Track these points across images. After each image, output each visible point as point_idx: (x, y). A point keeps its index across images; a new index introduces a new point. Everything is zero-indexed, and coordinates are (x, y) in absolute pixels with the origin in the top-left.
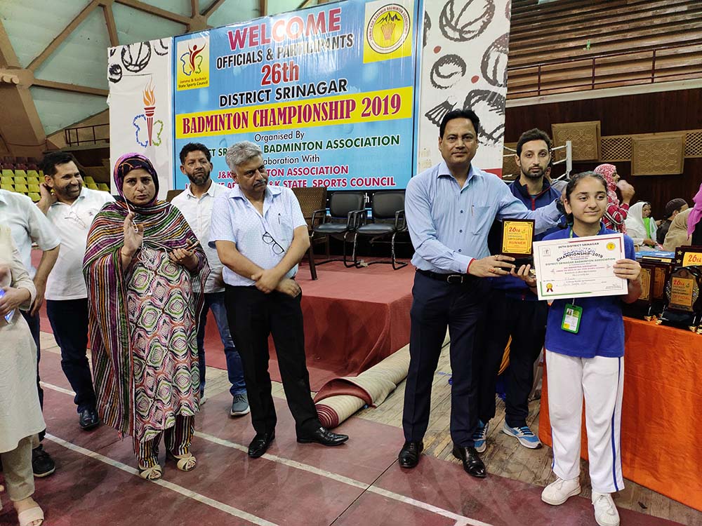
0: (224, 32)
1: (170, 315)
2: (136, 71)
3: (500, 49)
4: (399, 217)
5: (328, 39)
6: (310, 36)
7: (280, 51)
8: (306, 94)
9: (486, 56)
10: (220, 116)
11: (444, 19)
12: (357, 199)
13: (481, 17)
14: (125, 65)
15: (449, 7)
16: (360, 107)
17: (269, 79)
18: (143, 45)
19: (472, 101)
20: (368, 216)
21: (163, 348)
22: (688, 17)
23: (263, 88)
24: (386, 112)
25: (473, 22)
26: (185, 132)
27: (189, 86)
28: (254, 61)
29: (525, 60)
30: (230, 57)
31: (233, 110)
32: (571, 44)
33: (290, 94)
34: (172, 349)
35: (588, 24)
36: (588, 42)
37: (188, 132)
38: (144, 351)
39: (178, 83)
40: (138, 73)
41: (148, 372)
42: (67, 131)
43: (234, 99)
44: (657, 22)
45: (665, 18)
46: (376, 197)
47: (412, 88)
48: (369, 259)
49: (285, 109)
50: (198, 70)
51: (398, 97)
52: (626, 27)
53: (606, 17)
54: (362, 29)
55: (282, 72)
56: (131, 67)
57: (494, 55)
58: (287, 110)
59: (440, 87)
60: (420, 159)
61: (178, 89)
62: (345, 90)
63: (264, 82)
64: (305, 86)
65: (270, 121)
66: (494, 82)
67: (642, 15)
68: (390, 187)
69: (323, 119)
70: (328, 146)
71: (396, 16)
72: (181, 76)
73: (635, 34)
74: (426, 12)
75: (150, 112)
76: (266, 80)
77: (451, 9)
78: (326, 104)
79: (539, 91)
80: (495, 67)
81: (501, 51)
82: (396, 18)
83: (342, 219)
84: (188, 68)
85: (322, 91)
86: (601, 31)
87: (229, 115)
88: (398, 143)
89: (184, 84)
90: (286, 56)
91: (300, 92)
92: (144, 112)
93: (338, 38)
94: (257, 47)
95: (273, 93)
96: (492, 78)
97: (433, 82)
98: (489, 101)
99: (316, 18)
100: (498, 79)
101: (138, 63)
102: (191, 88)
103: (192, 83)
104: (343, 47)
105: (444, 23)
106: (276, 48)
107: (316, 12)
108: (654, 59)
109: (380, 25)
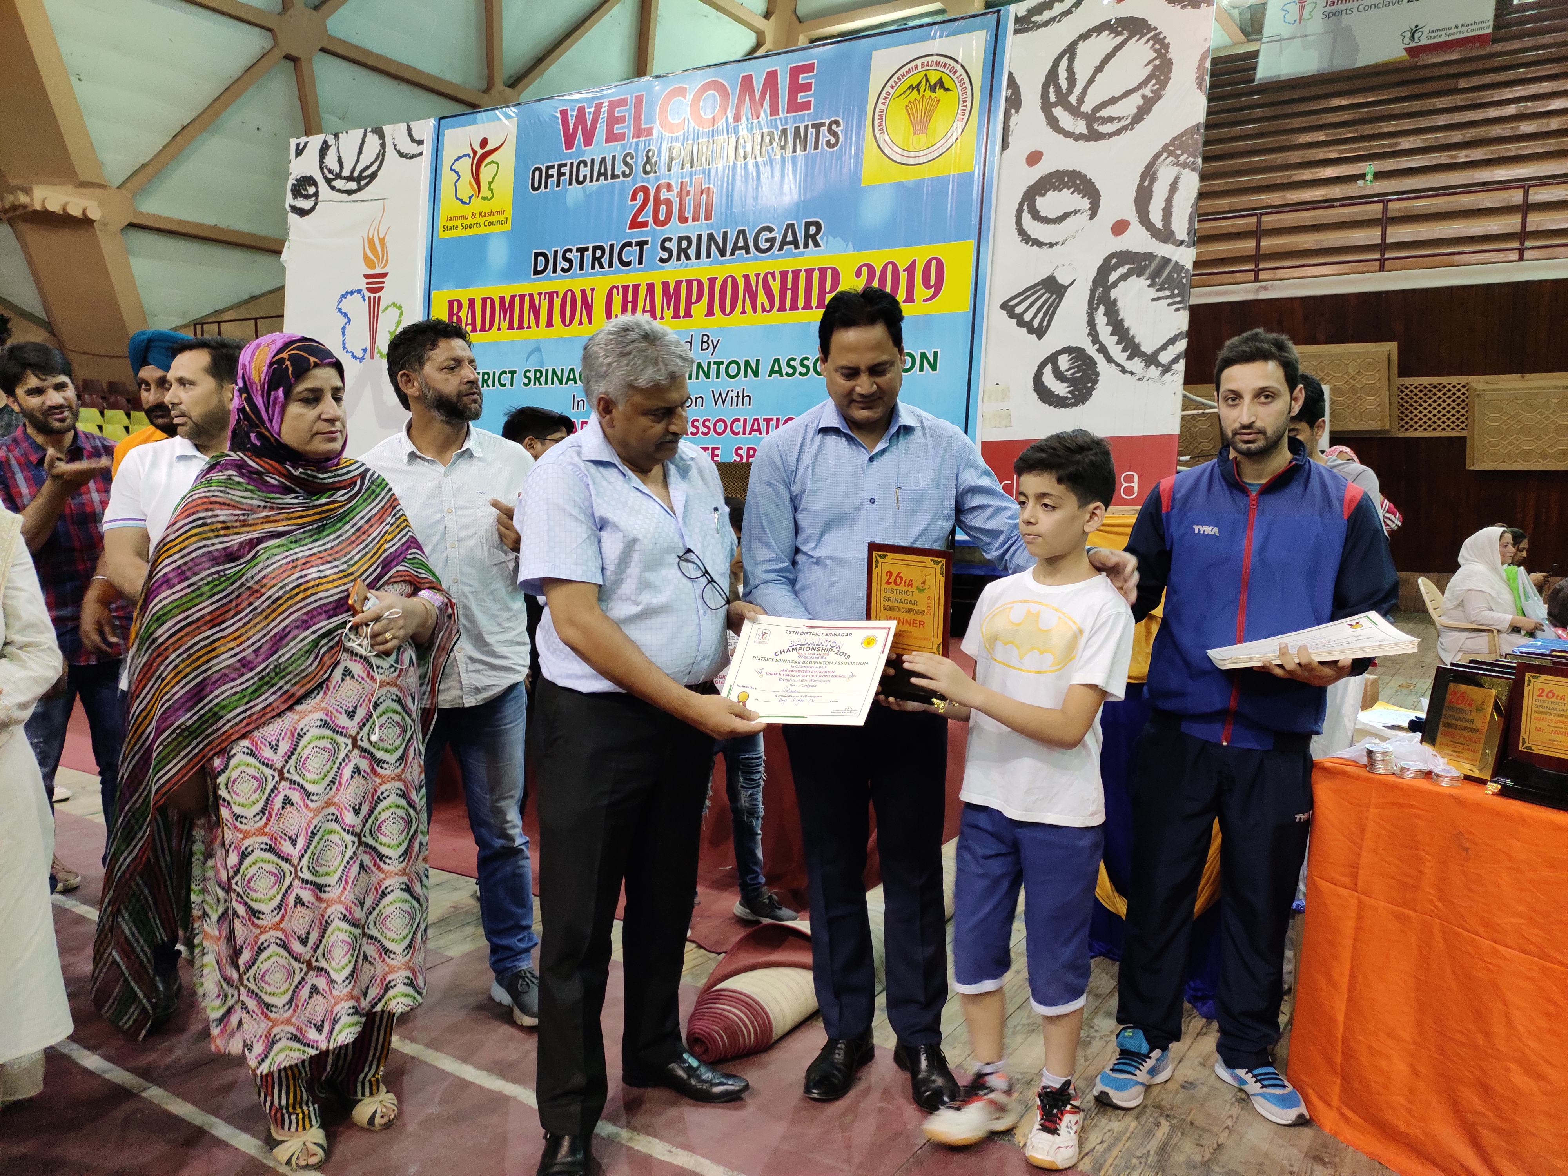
0: (550, 109)
1: (369, 752)
2: (350, 192)
3: (1182, 159)
5: (784, 131)
6: (743, 123)
7: (675, 154)
8: (728, 252)
9: (1149, 174)
10: (531, 296)
11: (1052, 90)
13: (1139, 87)
14: (326, 178)
15: (1064, 63)
17: (647, 216)
18: (369, 135)
19: (1113, 277)
21: (347, 837)
23: (632, 235)
24: (909, 298)
25: (1121, 97)
27: (465, 227)
28: (614, 177)
30: (560, 166)
31: (559, 284)
32: (1329, 172)
33: (692, 252)
34: (371, 842)
35: (1367, 130)
36: (1369, 168)
39: (442, 221)
40: (354, 197)
42: (199, 328)
43: (565, 259)
44: (1527, 127)
45: (1544, 121)
47: (972, 244)
49: (678, 284)
50: (485, 192)
51: (940, 263)
52: (1457, 137)
54: (862, 111)
55: (676, 202)
56: (339, 184)
57: (1166, 173)
58: (684, 286)
59: (1037, 243)
60: (986, 407)
61: (441, 235)
62: (817, 245)
63: (634, 224)
64: (725, 234)
65: (644, 306)
66: (1165, 235)
67: (1493, 113)
69: (764, 310)
70: (772, 372)
71: (940, 83)
72: (448, 205)
73: (1478, 154)
74: (1010, 74)
75: (375, 283)
76: (639, 220)
77: (1070, 68)
78: (773, 274)
79: (1257, 272)
80: (1169, 201)
81: (1185, 165)
82: (942, 86)
84: (466, 188)
85: (765, 246)
86: (1397, 144)
87: (551, 295)
88: (934, 367)
89: (458, 223)
90: (687, 166)
91: (713, 247)
92: (362, 284)
93: (806, 127)
94: (624, 147)
95: (653, 247)
96: (1159, 225)
97: (1025, 237)
98: (1153, 277)
99: (758, 85)
100: (1174, 226)
101: (356, 174)
102: (470, 232)
103: (473, 221)
104: (816, 147)
105: (1053, 98)
106: (665, 146)
107: (758, 70)
108: (1526, 208)
109: (903, 102)
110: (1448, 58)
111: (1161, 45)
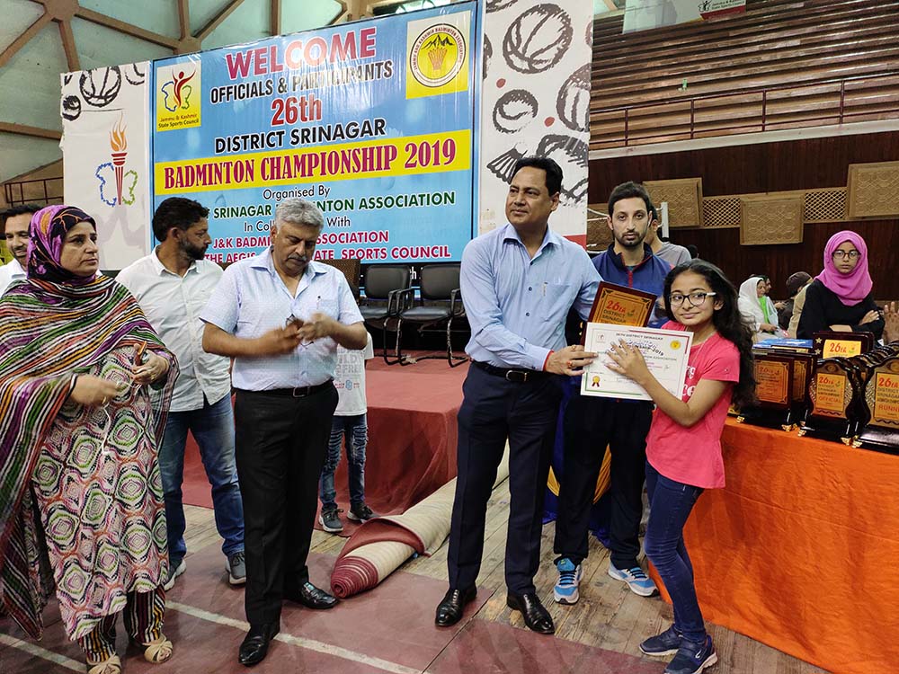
0: (221, 55)
1: (115, 447)
2: (100, 105)
3: (580, 83)
4: (456, 298)
5: (360, 67)
6: (336, 63)
7: (297, 80)
8: (332, 138)
9: (563, 92)
10: (216, 165)
11: (508, 44)
12: (401, 274)
13: (555, 44)
14: (85, 97)
15: (514, 29)
16: (403, 156)
17: (283, 117)
18: (110, 71)
19: (547, 150)
20: (416, 296)
21: (106, 497)
22: (801, 53)
23: (274, 129)
24: (437, 163)
25: (546, 49)
26: (167, 187)
27: (172, 125)
28: (261, 94)
29: (608, 102)
30: (228, 88)
31: (233, 158)
32: (664, 84)
33: (310, 138)
34: (120, 498)
35: (683, 60)
36: (685, 81)
37: (172, 186)
38: (77, 503)
39: (158, 121)
40: (103, 108)
41: (82, 534)
42: (8, 186)
43: (235, 143)
44: (765, 58)
45: (773, 54)
46: (426, 272)
47: (470, 131)
48: (418, 352)
49: (304, 156)
50: (184, 104)
51: (452, 142)
52: (729, 63)
53: (704, 51)
54: (404, 56)
55: (299, 108)
56: (93, 100)
57: (572, 92)
58: (307, 158)
59: (505, 130)
60: (481, 223)
61: (158, 129)
62: (383, 133)
63: (275, 122)
64: (329, 127)
65: (284, 173)
66: (573, 125)
67: (748, 50)
68: (444, 259)
69: (354, 171)
70: (361, 206)
71: (447, 40)
72: (161, 112)
73: (740, 73)
74: (485, 35)
75: (119, 159)
76: (278, 119)
77: (518, 33)
78: (358, 150)
79: (626, 141)
80: (574, 106)
81: (582, 87)
82: (448, 42)
83: (381, 302)
84: (172, 102)
85: (353, 134)
86: (699, 67)
87: (228, 164)
88: (452, 202)
89: (168, 122)
90: (305, 88)
91: (327, 132)
92: (111, 160)
93: (372, 65)
94: (266, 77)
95: (288, 134)
96: (570, 120)
97: (497, 125)
98: (568, 149)
99: (343, 40)
100: (578, 121)
101: (103, 95)
103: (178, 121)
104: (379, 77)
105: (509, 50)
106: (291, 77)
107: (343, 33)
108: (765, 102)
109: (426, 51)
110: (723, 19)
111: (566, 20)
